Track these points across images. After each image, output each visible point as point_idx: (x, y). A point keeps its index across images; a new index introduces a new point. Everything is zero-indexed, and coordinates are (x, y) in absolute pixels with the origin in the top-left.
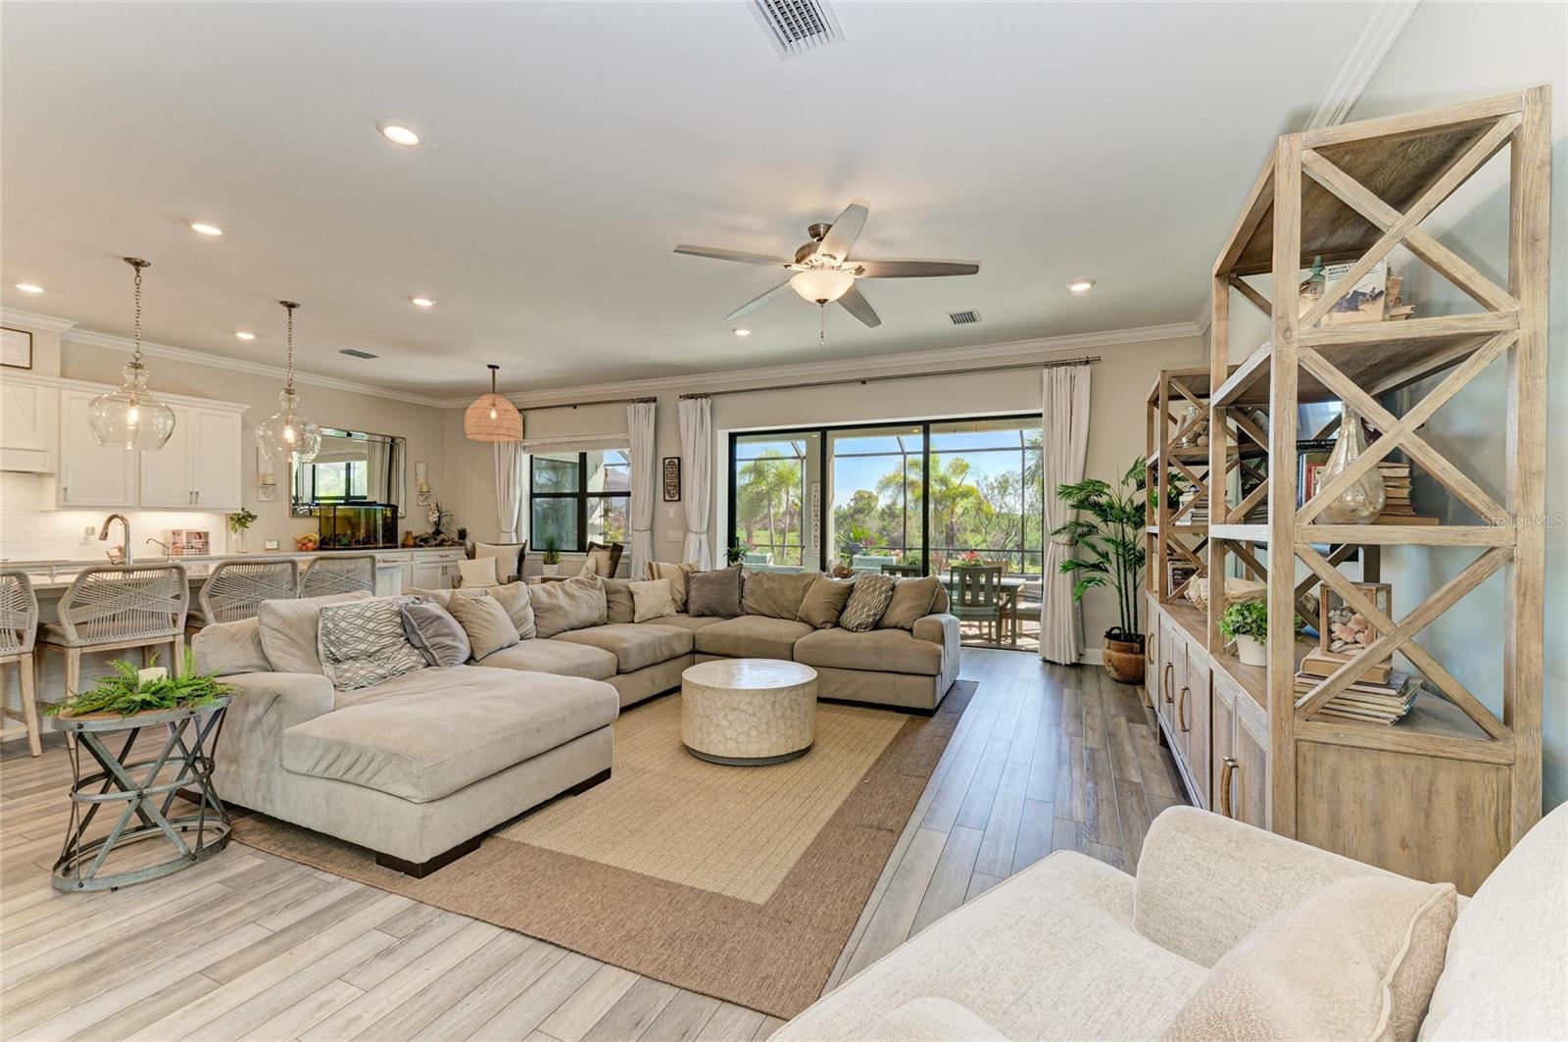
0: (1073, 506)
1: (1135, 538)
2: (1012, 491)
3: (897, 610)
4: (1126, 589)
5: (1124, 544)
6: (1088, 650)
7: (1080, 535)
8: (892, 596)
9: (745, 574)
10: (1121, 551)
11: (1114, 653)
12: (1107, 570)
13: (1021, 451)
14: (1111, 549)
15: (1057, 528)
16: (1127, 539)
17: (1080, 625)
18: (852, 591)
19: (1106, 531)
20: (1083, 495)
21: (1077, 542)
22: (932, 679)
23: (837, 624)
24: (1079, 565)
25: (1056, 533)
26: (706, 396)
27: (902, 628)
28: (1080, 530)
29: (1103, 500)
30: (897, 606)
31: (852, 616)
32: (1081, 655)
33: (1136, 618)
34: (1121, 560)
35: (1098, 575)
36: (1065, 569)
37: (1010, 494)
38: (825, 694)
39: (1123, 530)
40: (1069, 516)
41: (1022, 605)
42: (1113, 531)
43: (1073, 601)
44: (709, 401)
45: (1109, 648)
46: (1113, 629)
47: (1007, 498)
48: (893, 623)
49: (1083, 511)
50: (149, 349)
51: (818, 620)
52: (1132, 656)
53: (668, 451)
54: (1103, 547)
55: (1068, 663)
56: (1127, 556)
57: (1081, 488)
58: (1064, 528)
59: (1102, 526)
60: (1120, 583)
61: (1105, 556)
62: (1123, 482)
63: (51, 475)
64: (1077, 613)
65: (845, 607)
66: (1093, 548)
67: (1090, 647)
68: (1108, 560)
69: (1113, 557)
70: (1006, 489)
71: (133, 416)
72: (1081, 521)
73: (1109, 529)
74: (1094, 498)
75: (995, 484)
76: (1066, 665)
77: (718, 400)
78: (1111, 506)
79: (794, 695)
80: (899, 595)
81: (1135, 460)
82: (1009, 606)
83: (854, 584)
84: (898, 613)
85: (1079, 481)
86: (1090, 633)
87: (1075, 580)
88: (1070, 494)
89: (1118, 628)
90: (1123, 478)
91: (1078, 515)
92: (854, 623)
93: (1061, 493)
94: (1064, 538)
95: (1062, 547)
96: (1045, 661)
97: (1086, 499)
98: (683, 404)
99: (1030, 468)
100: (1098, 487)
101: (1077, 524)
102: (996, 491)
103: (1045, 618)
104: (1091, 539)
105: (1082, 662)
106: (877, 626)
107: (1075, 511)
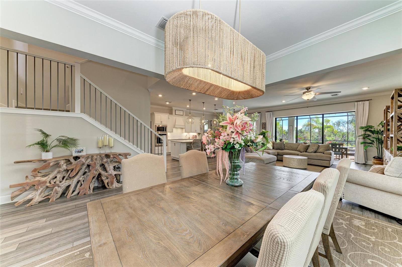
0: (364, 131)
1: (381, 137)
2: (342, 125)
3: (320, 150)
4: (379, 148)
5: (378, 139)
6: (368, 161)
7: (365, 137)
8: (319, 147)
9: (284, 143)
10: (377, 140)
11: (375, 161)
12: (373, 144)
13: (347, 116)
14: (375, 140)
15: (359, 135)
16: (379, 138)
17: (366, 156)
18: (309, 146)
19: (374, 136)
20: (366, 128)
21: (365, 138)
22: (329, 161)
23: (306, 152)
24: (365, 143)
25: (359, 136)
26: (271, 111)
27: (321, 153)
28: (366, 136)
29: (373, 129)
30: (320, 149)
31: (309, 150)
32: (366, 162)
33: (382, 154)
34: (378, 142)
35: (371, 145)
36: (362, 143)
37: (341, 126)
38: (309, 163)
39: (378, 136)
40: (363, 133)
41: (349, 152)
42: (375, 136)
43: (364, 150)
44: (272, 112)
45: (374, 160)
46: (375, 156)
47: (340, 127)
48: (319, 152)
49: (366, 132)
50: (191, 111)
51: (302, 151)
52: (381, 162)
53: (263, 121)
54: (372, 139)
55: (362, 163)
56: (379, 141)
57: (366, 127)
58: (361, 135)
59: (372, 135)
60: (377, 147)
61: (373, 141)
62: (378, 126)
63: (184, 128)
64: (365, 153)
65: (308, 149)
66: (370, 139)
67: (369, 161)
68: (374, 142)
69: (375, 141)
70: (339, 125)
71: (190, 120)
72: (366, 134)
73: (375, 135)
74: (370, 129)
75: (335, 123)
76: (362, 164)
77: (274, 112)
78: (375, 131)
79: (304, 160)
80: (320, 147)
81: (381, 121)
82: (345, 152)
83: (309, 145)
84: (321, 150)
85: (366, 125)
86: (369, 157)
87: (364, 146)
88: (363, 128)
89: (377, 156)
90: (378, 125)
91: (365, 133)
92: (310, 151)
93: (360, 128)
94: (362, 137)
95: (361, 139)
96: (356, 163)
97: (368, 129)
98: (266, 113)
99: (350, 120)
100: (371, 127)
101: (365, 134)
102: (336, 125)
103: (356, 155)
104: (369, 138)
105: (366, 163)
106: (315, 152)
107: (365, 132)
